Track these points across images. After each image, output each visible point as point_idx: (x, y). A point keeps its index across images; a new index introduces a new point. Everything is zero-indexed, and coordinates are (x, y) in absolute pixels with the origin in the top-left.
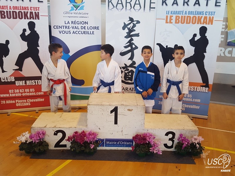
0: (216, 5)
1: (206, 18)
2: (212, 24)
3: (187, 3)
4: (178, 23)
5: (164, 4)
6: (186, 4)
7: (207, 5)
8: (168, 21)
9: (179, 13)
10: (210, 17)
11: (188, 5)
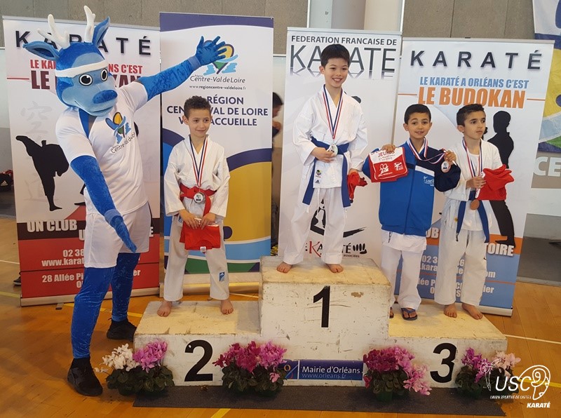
0: (530, 67)
1: (507, 93)
2: (521, 106)
3: (466, 60)
4: (447, 103)
5: (416, 63)
6: (463, 64)
7: (510, 66)
8: (425, 98)
9: (448, 81)
10: (517, 93)
11: (468, 65)
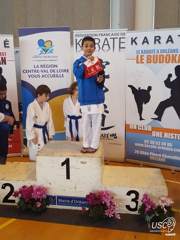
5: (134, 43)
6: (157, 42)
8: (139, 61)
9: (150, 51)
11: (160, 43)
